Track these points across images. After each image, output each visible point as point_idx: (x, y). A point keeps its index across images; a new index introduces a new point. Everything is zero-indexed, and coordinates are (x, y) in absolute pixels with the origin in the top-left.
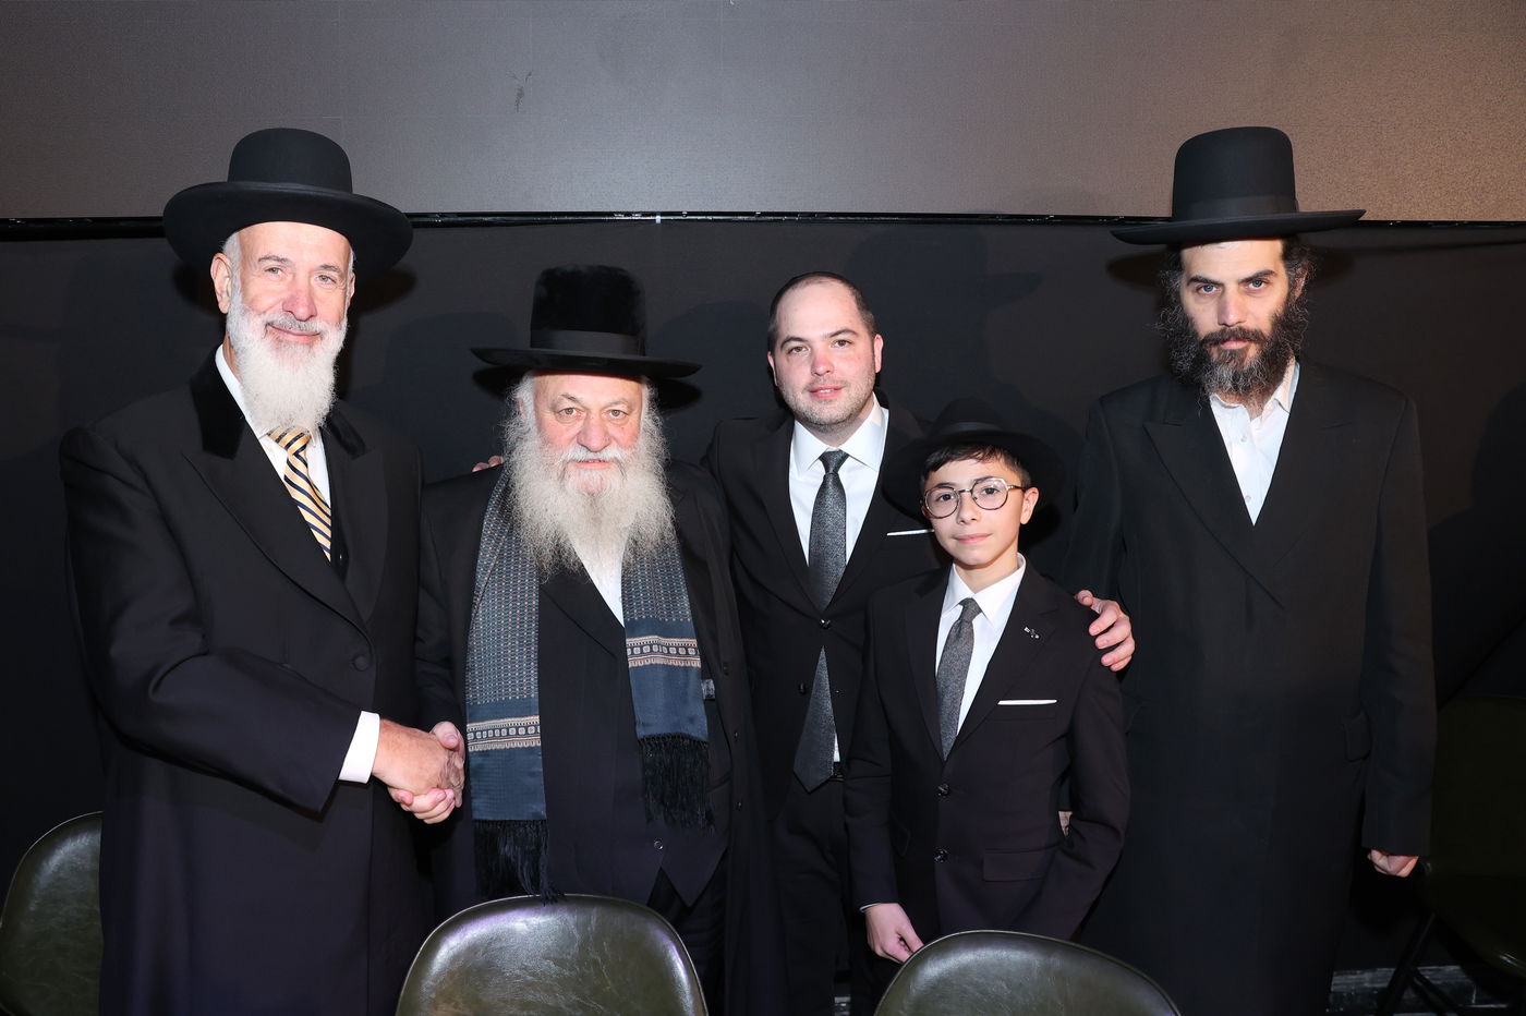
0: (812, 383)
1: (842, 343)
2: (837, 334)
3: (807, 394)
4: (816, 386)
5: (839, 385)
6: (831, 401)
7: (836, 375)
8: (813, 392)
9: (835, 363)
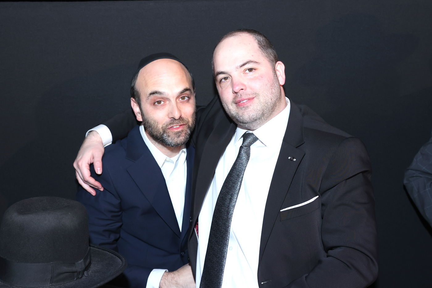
0: (235, 98)
1: (251, 70)
2: (244, 65)
3: (234, 105)
4: (238, 99)
5: (251, 96)
6: (247, 107)
7: (249, 91)
8: (237, 103)
9: (246, 83)
